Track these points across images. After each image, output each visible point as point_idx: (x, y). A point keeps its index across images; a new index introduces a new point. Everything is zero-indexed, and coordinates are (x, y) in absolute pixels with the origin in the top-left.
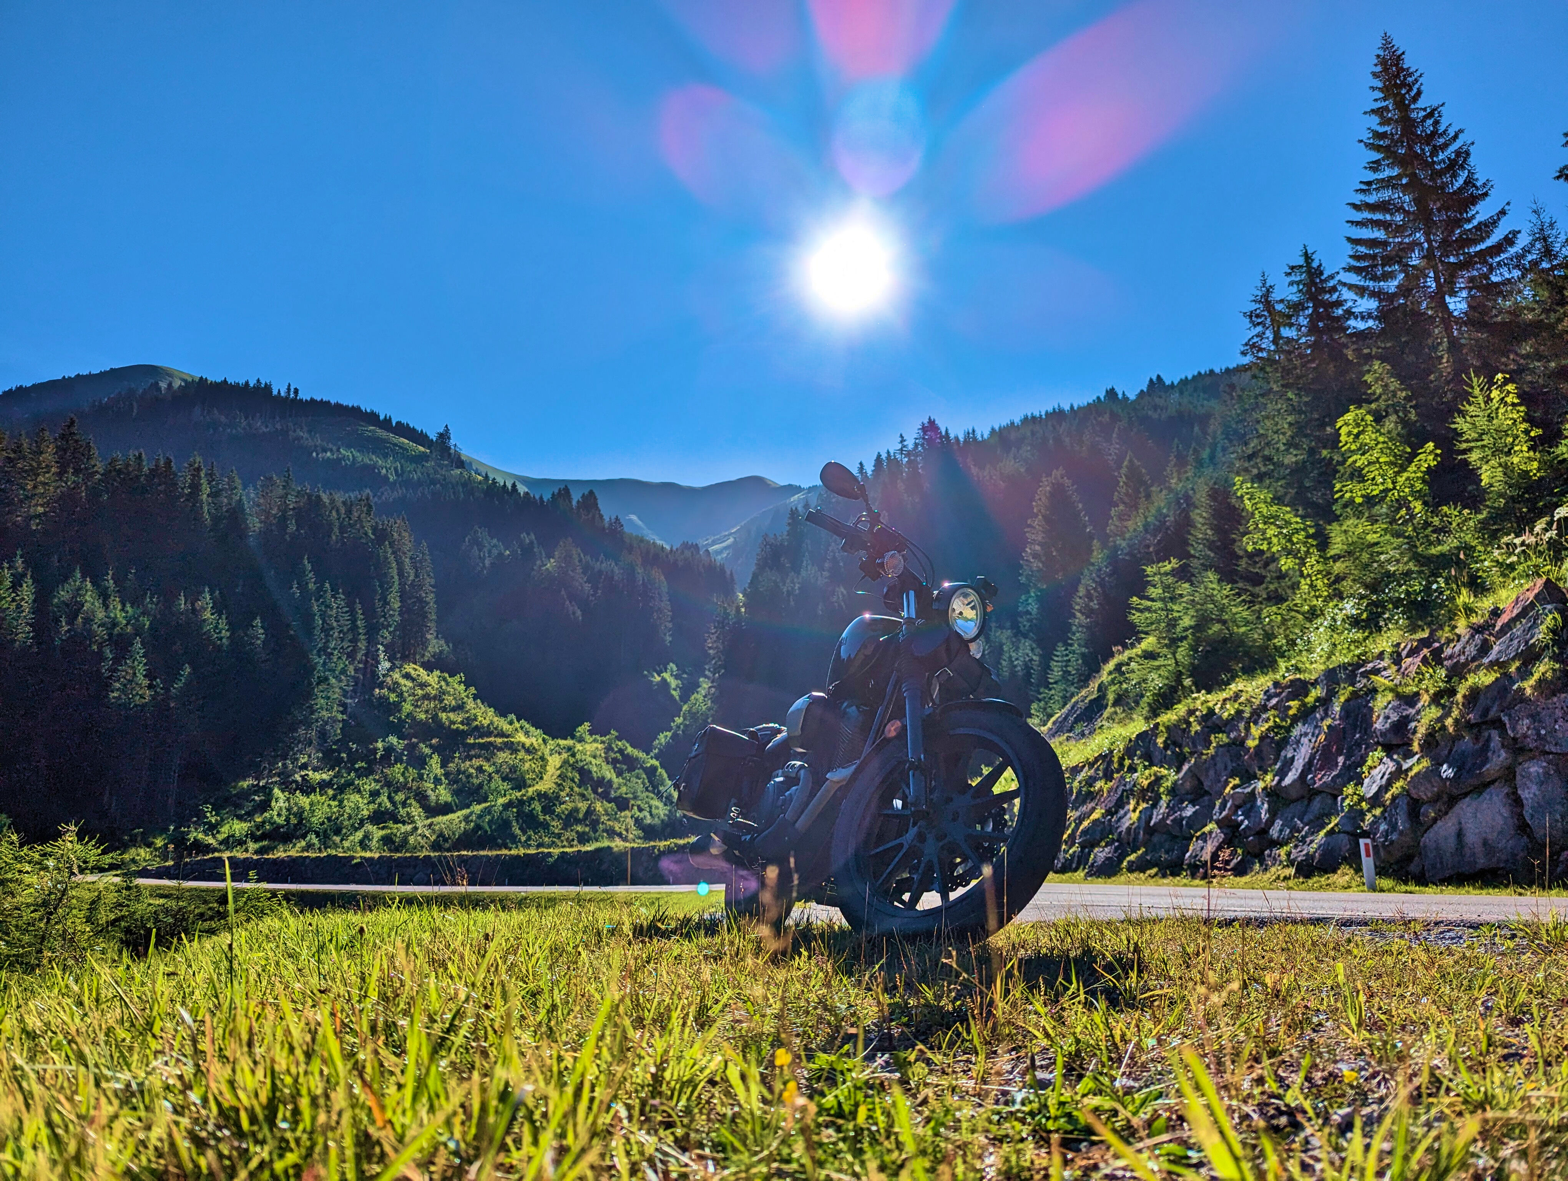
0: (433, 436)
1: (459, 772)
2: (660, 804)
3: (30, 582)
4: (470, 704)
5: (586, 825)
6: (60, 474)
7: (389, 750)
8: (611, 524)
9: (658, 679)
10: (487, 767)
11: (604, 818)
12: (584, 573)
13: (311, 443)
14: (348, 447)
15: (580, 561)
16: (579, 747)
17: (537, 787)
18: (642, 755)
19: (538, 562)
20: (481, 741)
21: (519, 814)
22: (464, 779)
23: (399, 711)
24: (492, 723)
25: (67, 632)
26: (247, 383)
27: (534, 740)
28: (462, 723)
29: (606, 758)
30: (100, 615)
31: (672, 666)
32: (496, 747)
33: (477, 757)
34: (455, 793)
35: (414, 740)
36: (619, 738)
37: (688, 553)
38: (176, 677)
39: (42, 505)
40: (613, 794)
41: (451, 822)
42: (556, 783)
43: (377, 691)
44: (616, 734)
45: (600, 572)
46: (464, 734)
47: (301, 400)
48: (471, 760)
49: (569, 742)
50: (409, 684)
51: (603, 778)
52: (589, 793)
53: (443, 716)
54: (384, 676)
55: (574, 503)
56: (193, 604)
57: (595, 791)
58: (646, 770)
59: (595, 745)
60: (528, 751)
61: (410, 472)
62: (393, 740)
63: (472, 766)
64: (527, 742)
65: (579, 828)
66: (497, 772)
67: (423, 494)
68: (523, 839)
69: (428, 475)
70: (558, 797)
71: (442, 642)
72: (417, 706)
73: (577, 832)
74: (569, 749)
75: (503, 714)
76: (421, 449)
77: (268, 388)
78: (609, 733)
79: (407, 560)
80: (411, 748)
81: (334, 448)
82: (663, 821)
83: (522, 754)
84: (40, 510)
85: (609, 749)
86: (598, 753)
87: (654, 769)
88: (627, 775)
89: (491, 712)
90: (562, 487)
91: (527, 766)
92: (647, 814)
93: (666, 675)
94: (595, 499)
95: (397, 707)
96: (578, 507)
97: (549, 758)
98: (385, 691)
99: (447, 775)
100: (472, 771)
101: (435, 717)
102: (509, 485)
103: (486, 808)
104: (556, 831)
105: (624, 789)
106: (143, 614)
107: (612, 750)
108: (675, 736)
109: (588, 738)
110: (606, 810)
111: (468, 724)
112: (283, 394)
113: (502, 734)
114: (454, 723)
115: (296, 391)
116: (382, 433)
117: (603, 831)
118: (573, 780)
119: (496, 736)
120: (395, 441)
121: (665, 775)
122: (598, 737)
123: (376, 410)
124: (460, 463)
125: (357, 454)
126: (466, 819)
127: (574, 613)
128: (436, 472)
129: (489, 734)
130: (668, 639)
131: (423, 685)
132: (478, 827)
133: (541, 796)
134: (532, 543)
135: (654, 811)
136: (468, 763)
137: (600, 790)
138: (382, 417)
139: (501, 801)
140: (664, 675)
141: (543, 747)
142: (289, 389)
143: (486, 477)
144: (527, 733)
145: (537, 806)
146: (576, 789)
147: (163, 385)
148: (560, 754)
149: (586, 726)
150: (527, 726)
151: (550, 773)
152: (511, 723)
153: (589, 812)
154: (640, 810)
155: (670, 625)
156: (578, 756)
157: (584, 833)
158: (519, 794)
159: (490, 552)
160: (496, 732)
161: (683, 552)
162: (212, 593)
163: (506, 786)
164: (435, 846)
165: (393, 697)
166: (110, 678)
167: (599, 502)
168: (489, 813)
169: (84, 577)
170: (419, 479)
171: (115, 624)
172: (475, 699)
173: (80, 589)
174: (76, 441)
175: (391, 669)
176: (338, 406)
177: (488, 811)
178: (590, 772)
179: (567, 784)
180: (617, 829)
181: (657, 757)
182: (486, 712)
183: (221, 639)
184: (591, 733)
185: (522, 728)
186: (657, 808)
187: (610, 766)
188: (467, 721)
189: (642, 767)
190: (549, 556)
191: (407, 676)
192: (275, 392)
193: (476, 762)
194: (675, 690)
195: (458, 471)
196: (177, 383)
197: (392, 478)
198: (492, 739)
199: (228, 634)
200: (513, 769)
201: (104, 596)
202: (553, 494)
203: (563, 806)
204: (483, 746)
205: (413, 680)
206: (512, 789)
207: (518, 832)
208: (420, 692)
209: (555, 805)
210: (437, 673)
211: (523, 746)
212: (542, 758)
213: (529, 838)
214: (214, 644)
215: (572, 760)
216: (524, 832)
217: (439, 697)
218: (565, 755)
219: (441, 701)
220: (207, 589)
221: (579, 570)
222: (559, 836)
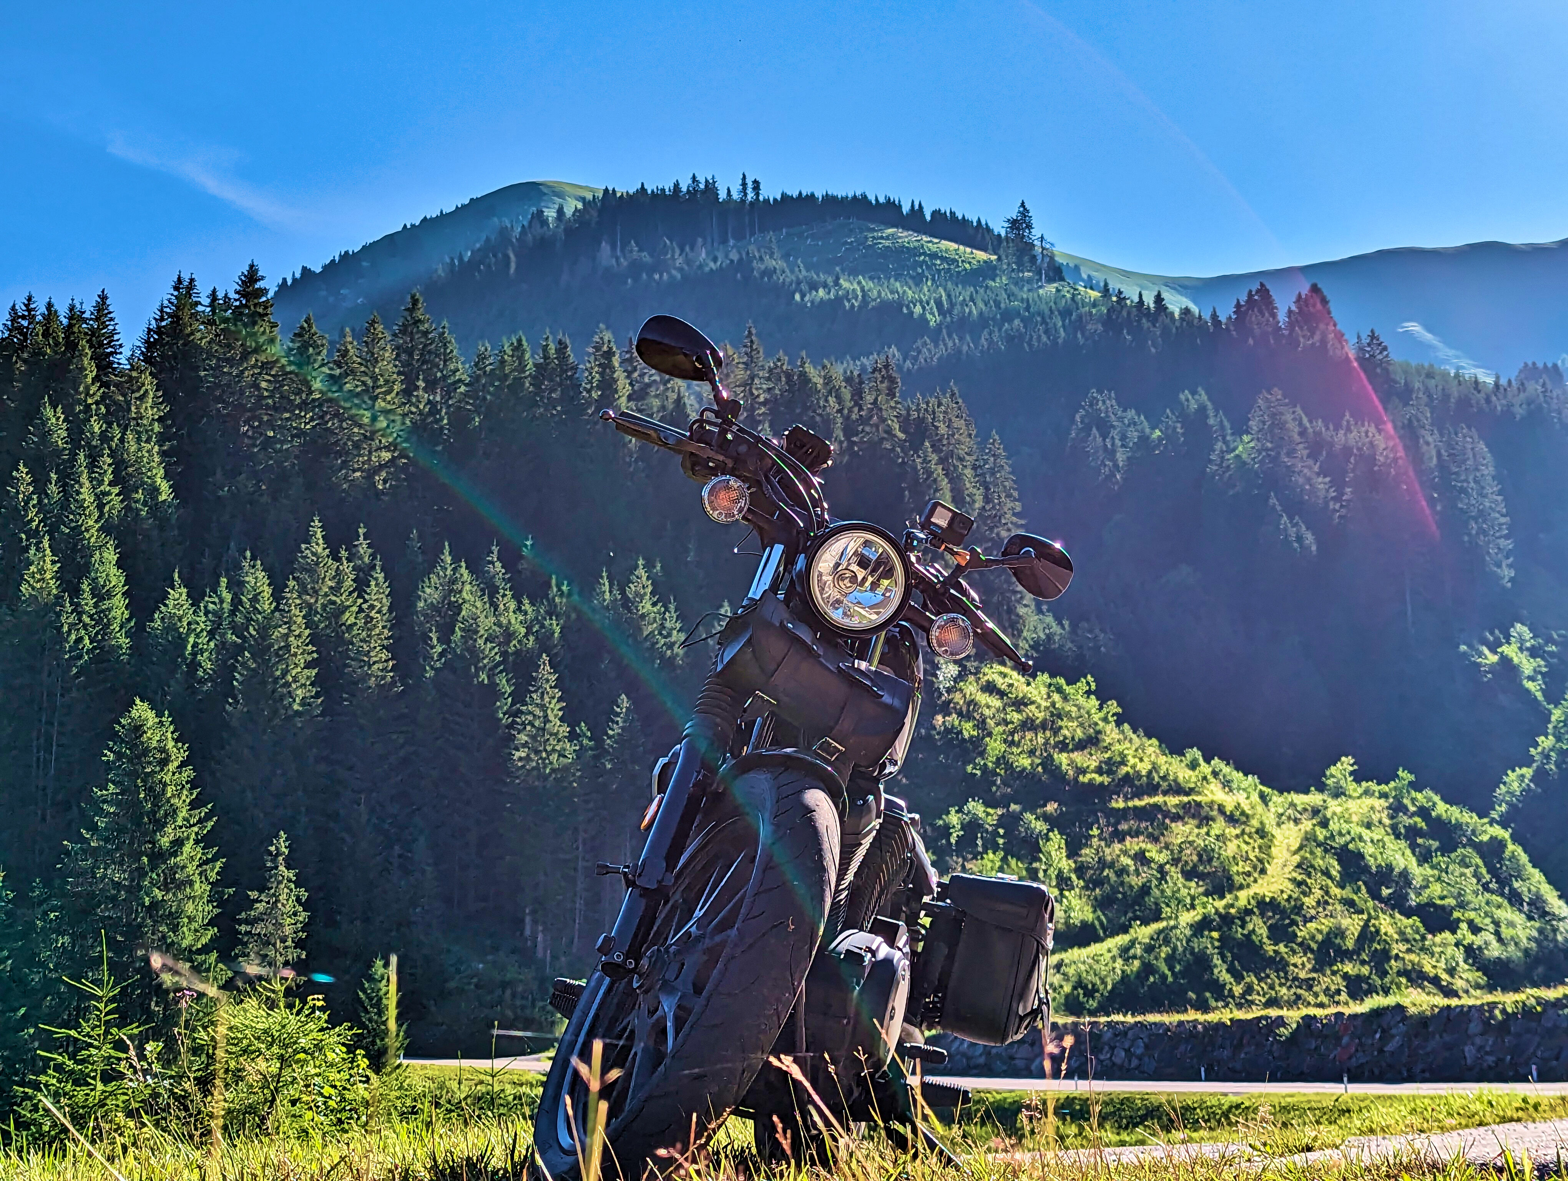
0: (1000, 228)
1: (1103, 863)
2: (1519, 918)
3: (381, 576)
4: (1111, 733)
5: (1363, 963)
6: (407, 392)
7: (972, 827)
8: (1361, 349)
9: (1493, 658)
10: (1153, 852)
11: (1398, 948)
12: (1313, 455)
13: (790, 277)
14: (853, 273)
15: (1302, 433)
16: (1334, 806)
17: (1255, 889)
18: (1468, 818)
19: (1219, 446)
20: (1137, 803)
21: (1225, 943)
22: (1113, 877)
23: (982, 754)
24: (1155, 767)
25: (441, 655)
26: (677, 186)
27: (1241, 797)
28: (1099, 771)
29: (1394, 827)
30: (486, 623)
31: (1520, 629)
32: (1167, 814)
33: (1137, 834)
34: (1100, 904)
35: (1014, 807)
36: (1416, 786)
37: (1536, 388)
38: (609, 716)
39: (387, 448)
40: (1413, 900)
41: (1096, 958)
42: (1293, 880)
43: (939, 719)
44: (1412, 778)
45: (1347, 451)
46: (1103, 792)
47: (767, 201)
48: (1122, 840)
49: (1315, 798)
50: (996, 702)
51: (1390, 867)
52: (1362, 898)
53: (1062, 759)
54: (949, 690)
55: (1282, 317)
56: (623, 593)
57: (1375, 895)
58: (1479, 848)
59: (1368, 801)
60: (1231, 819)
61: (964, 303)
62: (975, 807)
63: (1125, 853)
64: (1229, 801)
65: (1349, 968)
66: (1175, 861)
67: (990, 341)
68: (1238, 990)
69: (997, 304)
70: (1299, 908)
71: (1050, 619)
72: (1012, 743)
73: (1346, 977)
74: (1316, 812)
75: (1175, 748)
76: (981, 255)
77: (711, 188)
78: (1395, 777)
79: (968, 472)
80: (1010, 822)
81: (830, 281)
82: (1526, 952)
83: (1219, 826)
84: (386, 456)
85: (1397, 808)
86: (1375, 818)
87: (1497, 845)
88: (1438, 859)
89: (1152, 746)
90: (1255, 287)
91: (1231, 849)
92: (1492, 938)
93: (1510, 650)
94: (1324, 301)
95: (976, 746)
96: (1291, 325)
97: (1275, 831)
98: (953, 719)
99: (1080, 870)
100: (1126, 861)
101: (1048, 762)
102: (1149, 300)
103: (1160, 932)
104: (1303, 975)
105: (1436, 889)
106: (550, 614)
107: (1404, 809)
108: (1540, 776)
109: (1352, 787)
110: (1401, 933)
111: (1109, 772)
112: (736, 196)
113: (1177, 789)
114: (1083, 771)
115: (756, 185)
116: (907, 238)
117: (1399, 974)
118: (1326, 873)
119: (1165, 793)
120: (934, 248)
121: (1524, 858)
122: (1373, 785)
123: (894, 197)
124: (1056, 272)
125: (868, 285)
126: (1125, 952)
127: (1300, 539)
128: (1010, 296)
129: (1152, 789)
130: (1507, 573)
131: (1020, 704)
132: (1148, 969)
133: (1265, 906)
134: (1202, 409)
135: (1506, 932)
136: (1117, 847)
137: (1385, 892)
138: (906, 209)
139: (1187, 918)
140: (1505, 649)
141: (1260, 808)
142: (744, 184)
143: (1106, 291)
144: (1227, 784)
145: (1259, 927)
146: (1335, 891)
147: (550, 214)
148: (1296, 821)
149: (1346, 763)
150: (1226, 770)
151: (1278, 861)
152: (1193, 765)
153: (1367, 935)
154: (1475, 929)
155: (1507, 544)
156: (1334, 826)
157: (1359, 978)
158: (1220, 904)
159: (1123, 438)
160: (1164, 785)
161: (1522, 387)
162: (649, 566)
163: (1195, 887)
164: (1072, 1006)
165: (968, 729)
166: (511, 726)
167: (1332, 306)
168: (1167, 941)
169: (456, 560)
170: (981, 313)
171: (509, 635)
172: (1118, 724)
173: (453, 581)
174: (426, 333)
175: (961, 677)
176: (829, 199)
177: (1164, 937)
178: (1361, 856)
179: (1316, 882)
180: (1427, 968)
181: (1504, 823)
182: (1142, 747)
183: (671, 646)
184: (1358, 777)
185: (1215, 774)
186: (1511, 924)
187: (1403, 844)
188: (1109, 767)
189: (1471, 843)
190: (1240, 429)
191: (990, 688)
192: (722, 195)
193: (1133, 845)
194: (1531, 679)
195: (1051, 288)
196: (571, 206)
197: (933, 319)
198: (1159, 799)
199: (682, 637)
200: (1206, 855)
201: (490, 591)
202: (1238, 305)
203: (1312, 926)
204: (1141, 814)
205: (1002, 694)
206: (1207, 894)
207: (1225, 977)
208: (1016, 717)
209: (1294, 923)
210: (1044, 678)
211: (1221, 810)
212: (1261, 832)
213: (1249, 989)
214: (662, 656)
215: (1321, 834)
216: (1239, 978)
217: (1052, 723)
218: (1307, 825)
219: (1056, 731)
220: (641, 562)
221: (1302, 451)
222: (1309, 984)
